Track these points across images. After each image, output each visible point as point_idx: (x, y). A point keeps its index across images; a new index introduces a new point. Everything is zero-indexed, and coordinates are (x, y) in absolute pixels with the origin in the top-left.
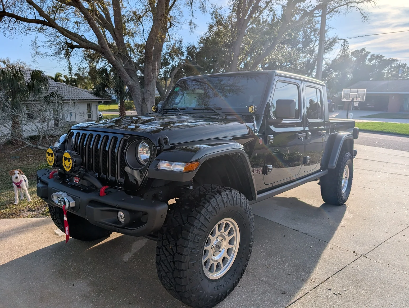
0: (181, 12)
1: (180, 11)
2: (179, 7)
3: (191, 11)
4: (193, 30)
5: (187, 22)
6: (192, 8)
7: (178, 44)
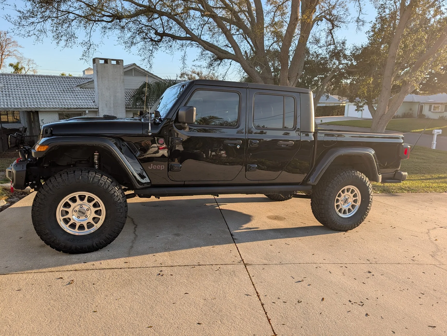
0: (347, 10)
1: (345, 8)
2: (345, 4)
3: (359, 6)
4: (361, 28)
5: (354, 21)
6: (359, 3)
7: (340, 46)
